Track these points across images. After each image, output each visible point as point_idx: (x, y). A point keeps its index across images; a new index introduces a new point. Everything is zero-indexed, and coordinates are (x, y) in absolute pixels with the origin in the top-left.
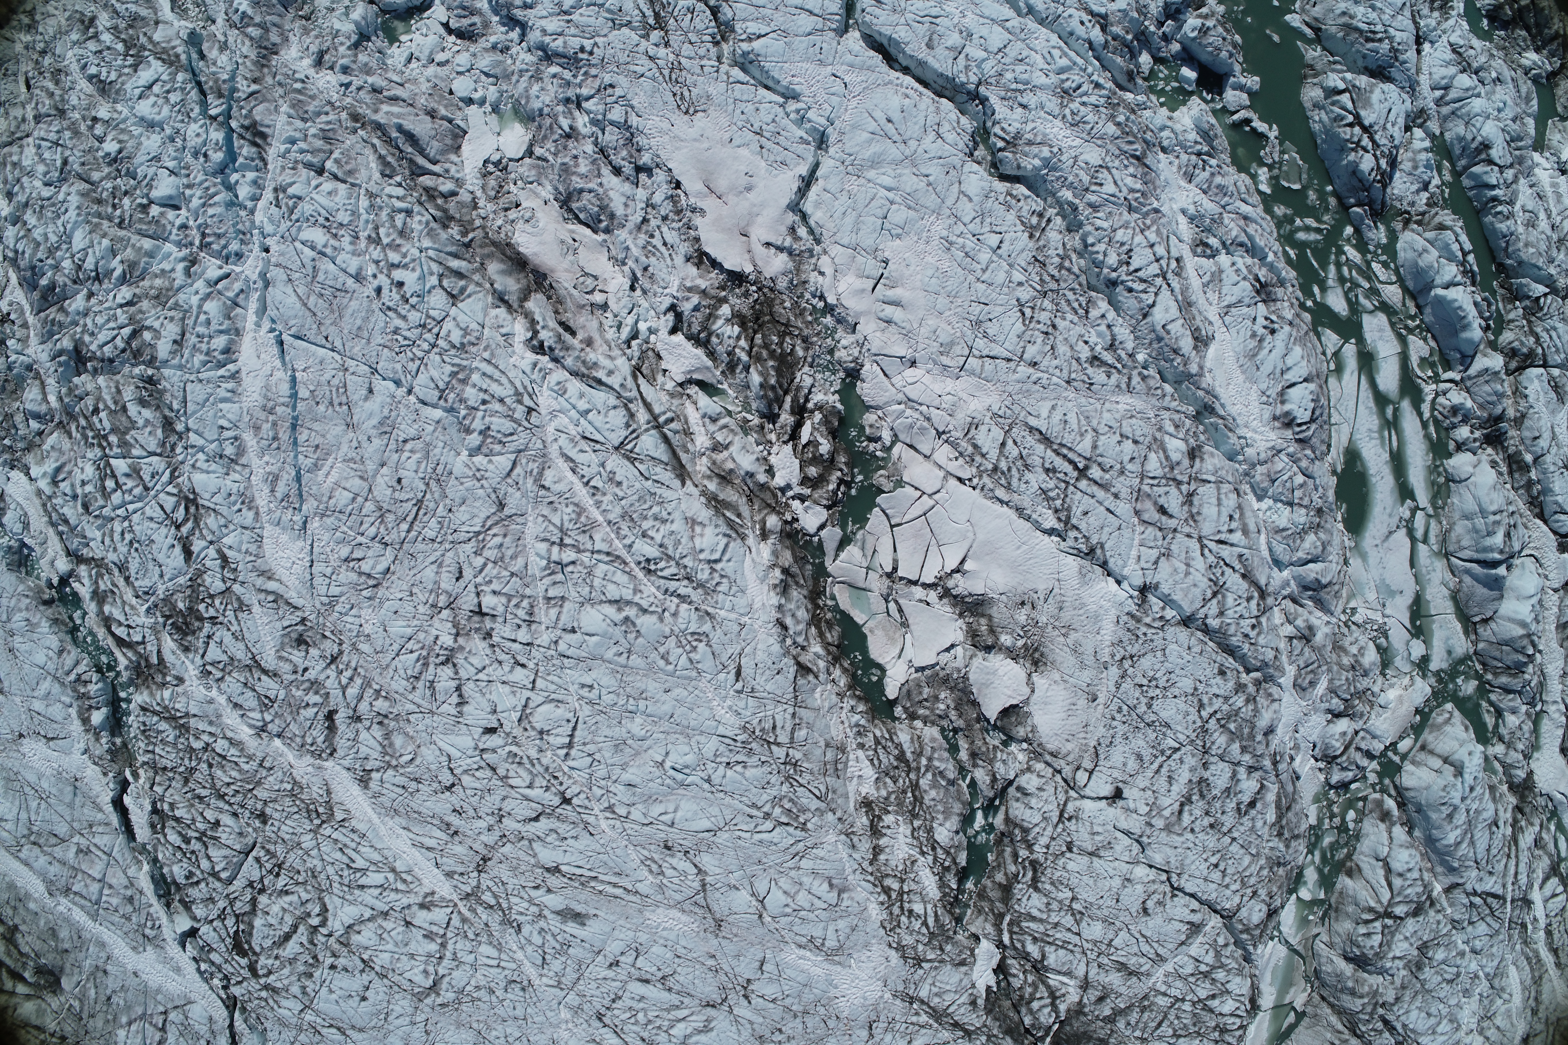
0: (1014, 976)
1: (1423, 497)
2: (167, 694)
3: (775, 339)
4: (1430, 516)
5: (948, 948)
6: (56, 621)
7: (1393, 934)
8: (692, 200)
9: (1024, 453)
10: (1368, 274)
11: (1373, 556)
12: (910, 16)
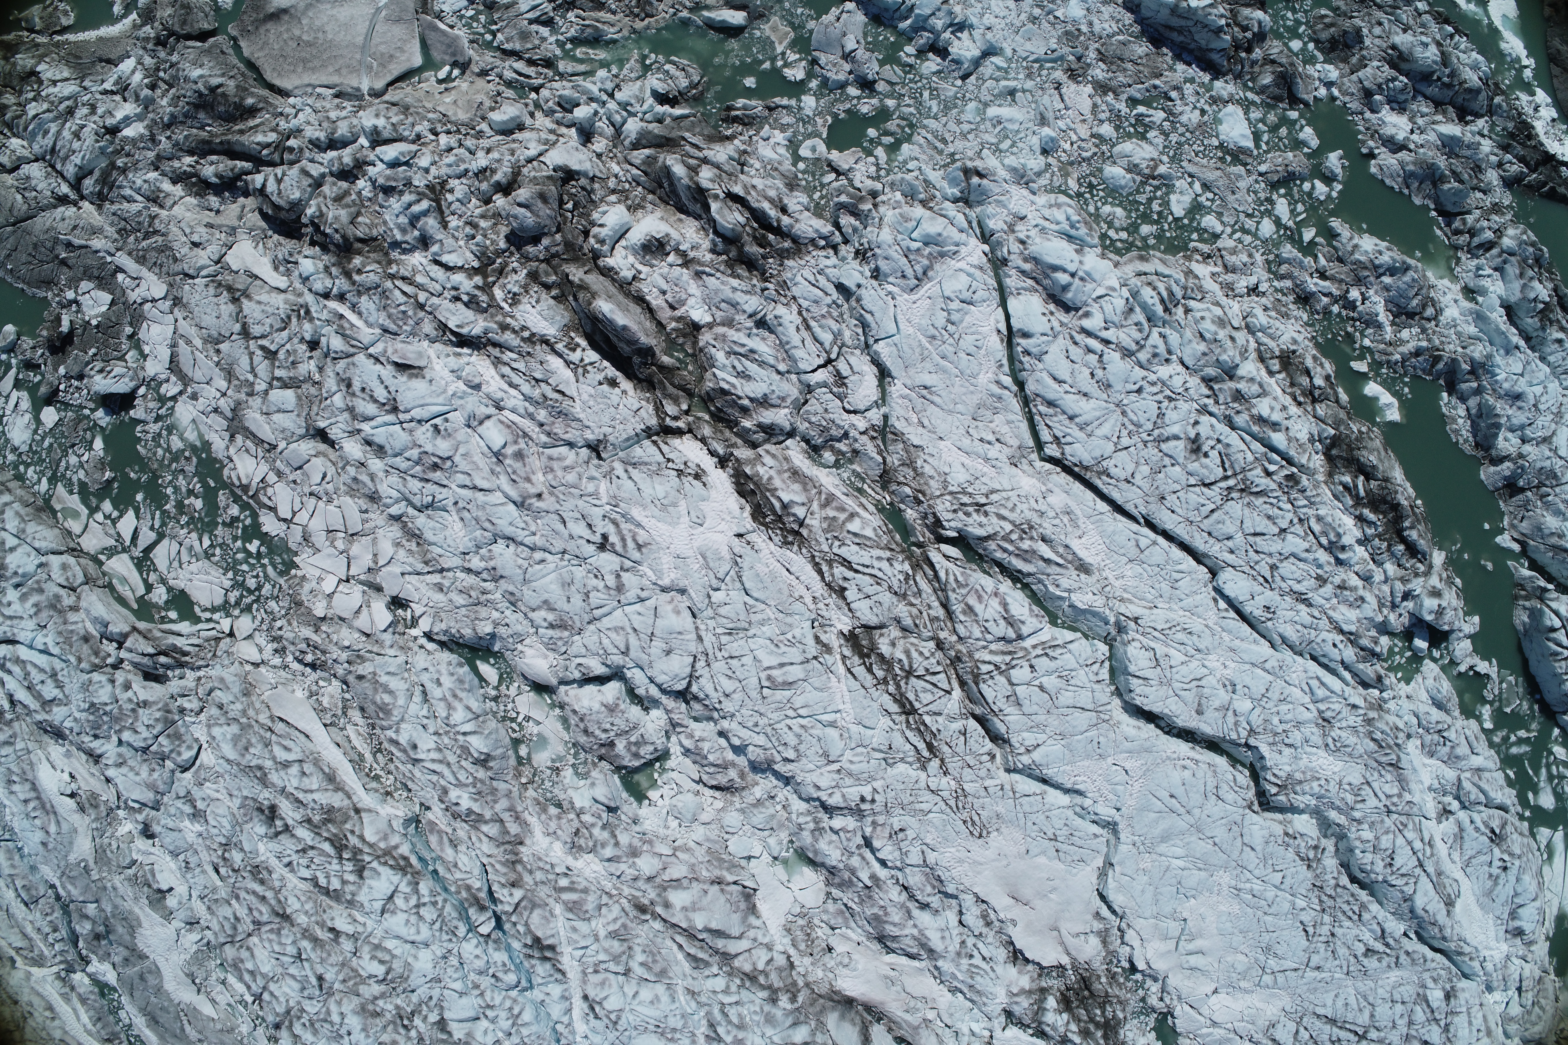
9: (1314, 1034)
12: (1177, 685)
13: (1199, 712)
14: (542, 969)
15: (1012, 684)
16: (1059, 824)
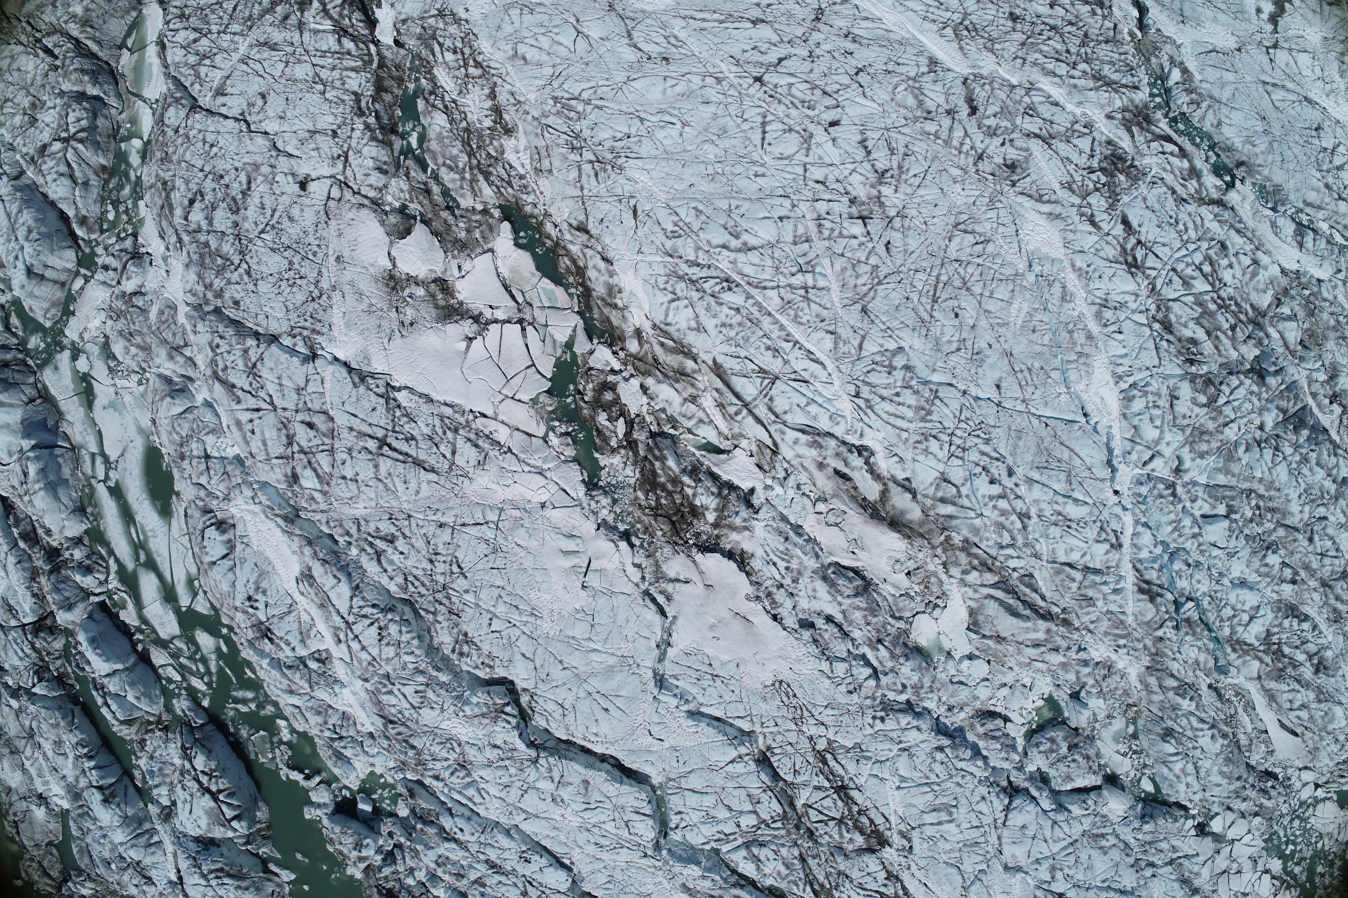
0: (361, 21)
1: (102, 491)
2: (1118, 103)
3: (663, 501)
4: (93, 477)
5: (418, 30)
6: (1229, 149)
7: (59, 125)
8: (759, 607)
9: (435, 449)
10: (182, 669)
11: (132, 432)
12: (609, 806)
13: (586, 783)
14: (1152, 575)
15: (755, 812)
16: (710, 691)
